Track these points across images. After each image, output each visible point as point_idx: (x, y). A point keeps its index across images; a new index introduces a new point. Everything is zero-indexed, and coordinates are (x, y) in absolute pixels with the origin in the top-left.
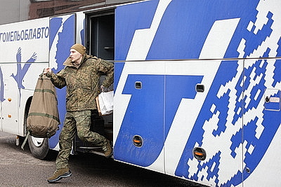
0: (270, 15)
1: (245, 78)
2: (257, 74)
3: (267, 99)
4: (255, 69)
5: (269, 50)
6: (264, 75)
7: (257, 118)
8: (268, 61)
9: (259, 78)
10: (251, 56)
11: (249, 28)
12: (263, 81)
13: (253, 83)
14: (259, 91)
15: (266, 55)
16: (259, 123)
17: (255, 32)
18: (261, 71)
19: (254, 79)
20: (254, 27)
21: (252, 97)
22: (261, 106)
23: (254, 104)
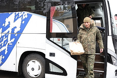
0: (9, 22)
1: (2, 38)
2: (6, 37)
3: (9, 44)
4: (5, 36)
5: (9, 31)
6: (8, 38)
7: (5, 49)
8: (9, 34)
9: (6, 39)
10: (4, 32)
11: (3, 25)
12: (7, 39)
13: (4, 40)
14: (6, 42)
15: (8, 32)
16: (6, 50)
17: (5, 26)
18: (7, 37)
19: (5, 39)
20: (5, 25)
21: (4, 43)
22: (7, 46)
23: (5, 45)
